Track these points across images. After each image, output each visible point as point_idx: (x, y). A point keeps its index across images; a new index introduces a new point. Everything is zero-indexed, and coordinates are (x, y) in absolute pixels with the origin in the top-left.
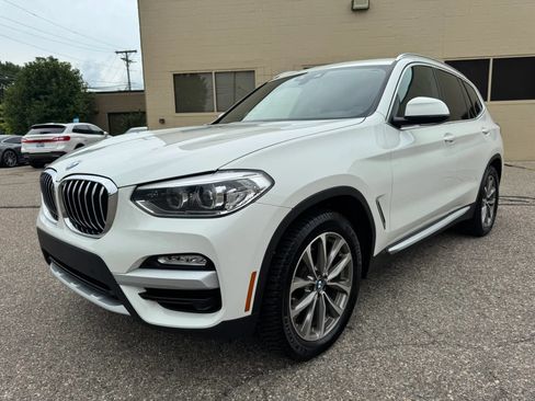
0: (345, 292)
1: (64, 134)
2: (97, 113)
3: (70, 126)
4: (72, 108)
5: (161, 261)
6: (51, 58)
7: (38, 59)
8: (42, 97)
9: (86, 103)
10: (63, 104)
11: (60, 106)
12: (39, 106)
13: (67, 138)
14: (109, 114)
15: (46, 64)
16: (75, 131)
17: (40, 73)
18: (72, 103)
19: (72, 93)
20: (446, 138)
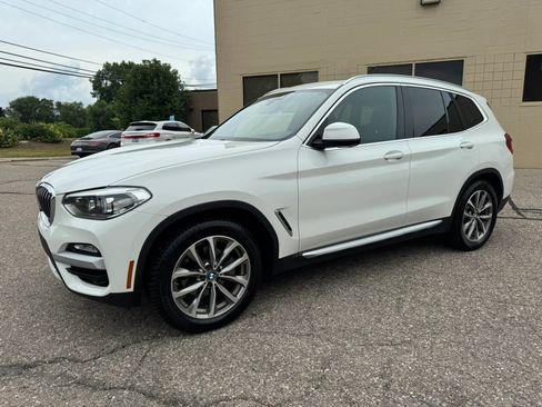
0: (242, 285)
1: (154, 131)
2: (192, 110)
3: (160, 124)
4: (169, 106)
5: (77, 247)
6: (155, 60)
7: (144, 61)
8: (145, 96)
9: (182, 100)
10: (163, 102)
11: (159, 104)
12: (143, 104)
13: (157, 135)
14: (203, 111)
15: (151, 65)
16: (165, 128)
17: (144, 75)
18: (170, 102)
19: (170, 93)
20: (387, 156)
